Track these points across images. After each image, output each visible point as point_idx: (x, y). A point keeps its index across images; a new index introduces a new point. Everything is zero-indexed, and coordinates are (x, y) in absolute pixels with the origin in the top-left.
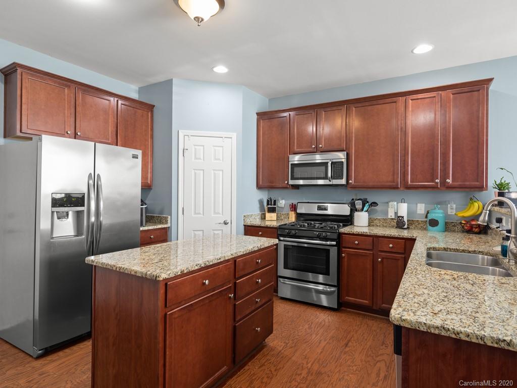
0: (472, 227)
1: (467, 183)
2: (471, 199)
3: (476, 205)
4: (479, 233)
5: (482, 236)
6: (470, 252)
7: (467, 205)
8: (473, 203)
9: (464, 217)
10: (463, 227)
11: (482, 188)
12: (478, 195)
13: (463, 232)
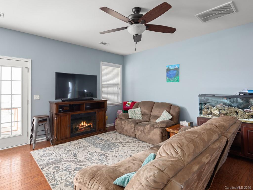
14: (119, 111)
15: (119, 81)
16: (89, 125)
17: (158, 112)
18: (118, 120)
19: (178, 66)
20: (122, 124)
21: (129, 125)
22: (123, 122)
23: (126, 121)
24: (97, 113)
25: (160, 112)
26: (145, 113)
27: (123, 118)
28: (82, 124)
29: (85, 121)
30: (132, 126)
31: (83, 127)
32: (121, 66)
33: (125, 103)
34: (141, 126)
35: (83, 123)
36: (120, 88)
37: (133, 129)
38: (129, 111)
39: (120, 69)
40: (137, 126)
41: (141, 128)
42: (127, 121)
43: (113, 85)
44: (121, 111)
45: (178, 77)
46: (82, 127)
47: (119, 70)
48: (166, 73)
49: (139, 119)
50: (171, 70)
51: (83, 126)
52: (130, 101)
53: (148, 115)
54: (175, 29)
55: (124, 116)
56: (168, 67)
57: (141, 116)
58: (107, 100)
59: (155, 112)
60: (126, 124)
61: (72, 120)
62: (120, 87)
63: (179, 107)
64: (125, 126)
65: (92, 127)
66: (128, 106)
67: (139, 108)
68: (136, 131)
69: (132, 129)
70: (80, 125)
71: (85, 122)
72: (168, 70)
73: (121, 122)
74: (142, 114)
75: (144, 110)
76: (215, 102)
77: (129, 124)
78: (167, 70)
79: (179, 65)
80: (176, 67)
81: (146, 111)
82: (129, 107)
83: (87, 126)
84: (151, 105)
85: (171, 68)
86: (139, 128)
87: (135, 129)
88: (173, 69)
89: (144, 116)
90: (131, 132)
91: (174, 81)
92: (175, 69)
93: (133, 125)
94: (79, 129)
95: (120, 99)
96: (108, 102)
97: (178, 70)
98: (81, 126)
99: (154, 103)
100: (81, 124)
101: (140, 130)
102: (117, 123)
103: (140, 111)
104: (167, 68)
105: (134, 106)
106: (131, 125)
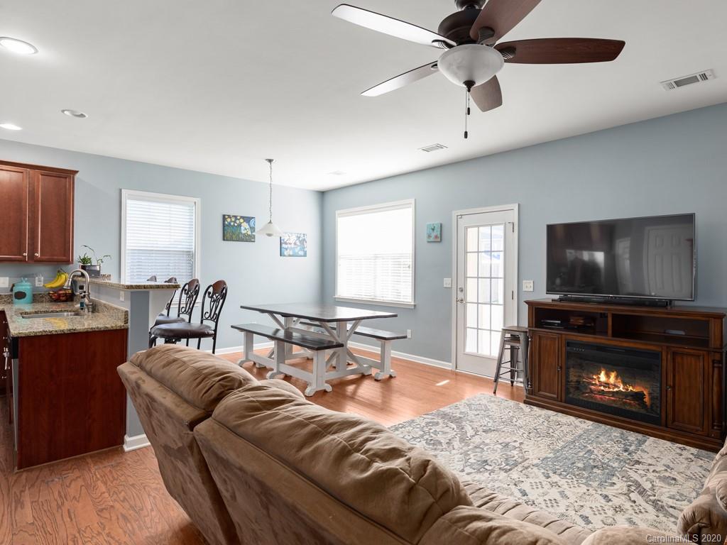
0: (59, 295)
1: (56, 257)
2: (59, 271)
3: (63, 276)
4: (66, 301)
5: (69, 303)
6: (57, 312)
7: (55, 277)
8: (60, 275)
9: (52, 288)
10: (51, 297)
11: (68, 261)
12: (64, 268)
13: (51, 301)
16: (631, 388)
24: (664, 357)
28: (603, 377)
29: (613, 372)
31: (607, 390)
35: (608, 376)
46: (602, 388)
51: (607, 385)
61: (569, 355)
65: (648, 403)
70: (595, 377)
71: (613, 375)
83: (621, 389)
94: (592, 391)
98: (597, 383)
100: (599, 378)
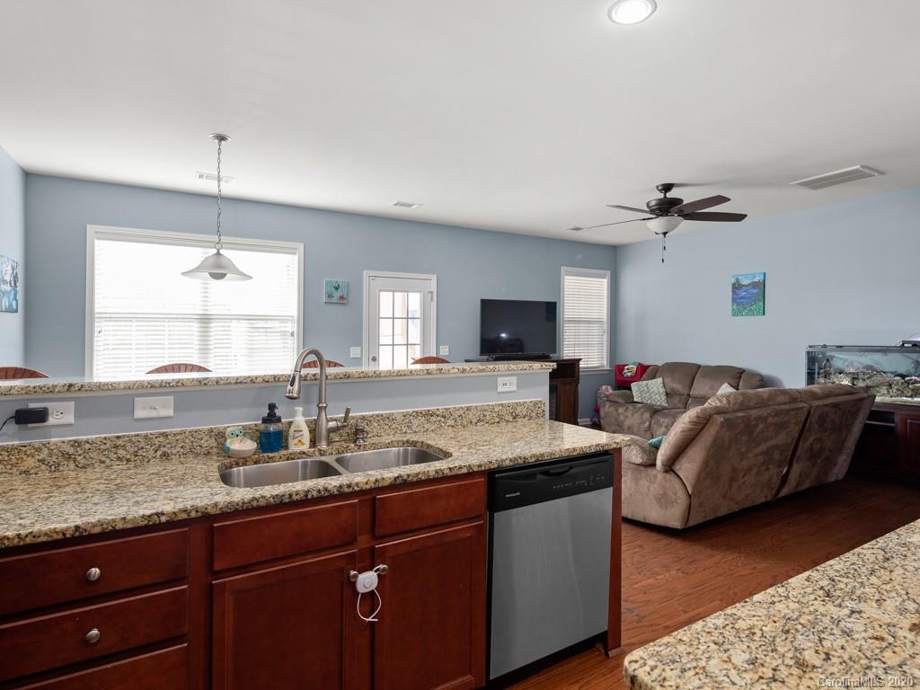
14: (604, 387)
15: (602, 311)
17: (707, 387)
18: (607, 407)
19: (762, 277)
20: (619, 414)
21: (636, 415)
22: (621, 410)
23: (628, 408)
25: (712, 388)
26: (673, 389)
27: (620, 401)
30: (644, 416)
32: (609, 273)
33: (620, 369)
34: (666, 416)
36: (606, 329)
37: (647, 424)
38: (634, 386)
39: (605, 280)
40: (656, 416)
41: (667, 420)
42: (630, 407)
43: (588, 322)
44: (609, 387)
45: (762, 303)
47: (604, 284)
48: (731, 294)
49: (659, 403)
50: (744, 286)
52: (633, 364)
53: (682, 395)
54: (745, 216)
55: (622, 396)
56: (737, 279)
57: (664, 398)
58: (580, 359)
59: (699, 388)
60: (629, 414)
62: (606, 326)
63: (761, 376)
64: (626, 417)
66: (629, 374)
67: (659, 380)
68: (654, 427)
69: (645, 422)
72: (737, 287)
73: (617, 410)
74: (667, 394)
75: (673, 383)
76: (846, 364)
77: (636, 412)
78: (734, 285)
79: (765, 274)
80: (756, 280)
81: (678, 386)
82: (631, 377)
84: (691, 372)
85: (745, 282)
86: (662, 420)
87: (653, 422)
88: (749, 285)
89: (672, 397)
90: (642, 430)
91: (751, 313)
92: (755, 285)
93: (647, 415)
95: (605, 360)
96: (582, 365)
97: (761, 286)
99: (699, 366)
101: (665, 424)
102: (606, 413)
103: (662, 385)
104: (733, 281)
105: (644, 376)
106: (642, 415)
